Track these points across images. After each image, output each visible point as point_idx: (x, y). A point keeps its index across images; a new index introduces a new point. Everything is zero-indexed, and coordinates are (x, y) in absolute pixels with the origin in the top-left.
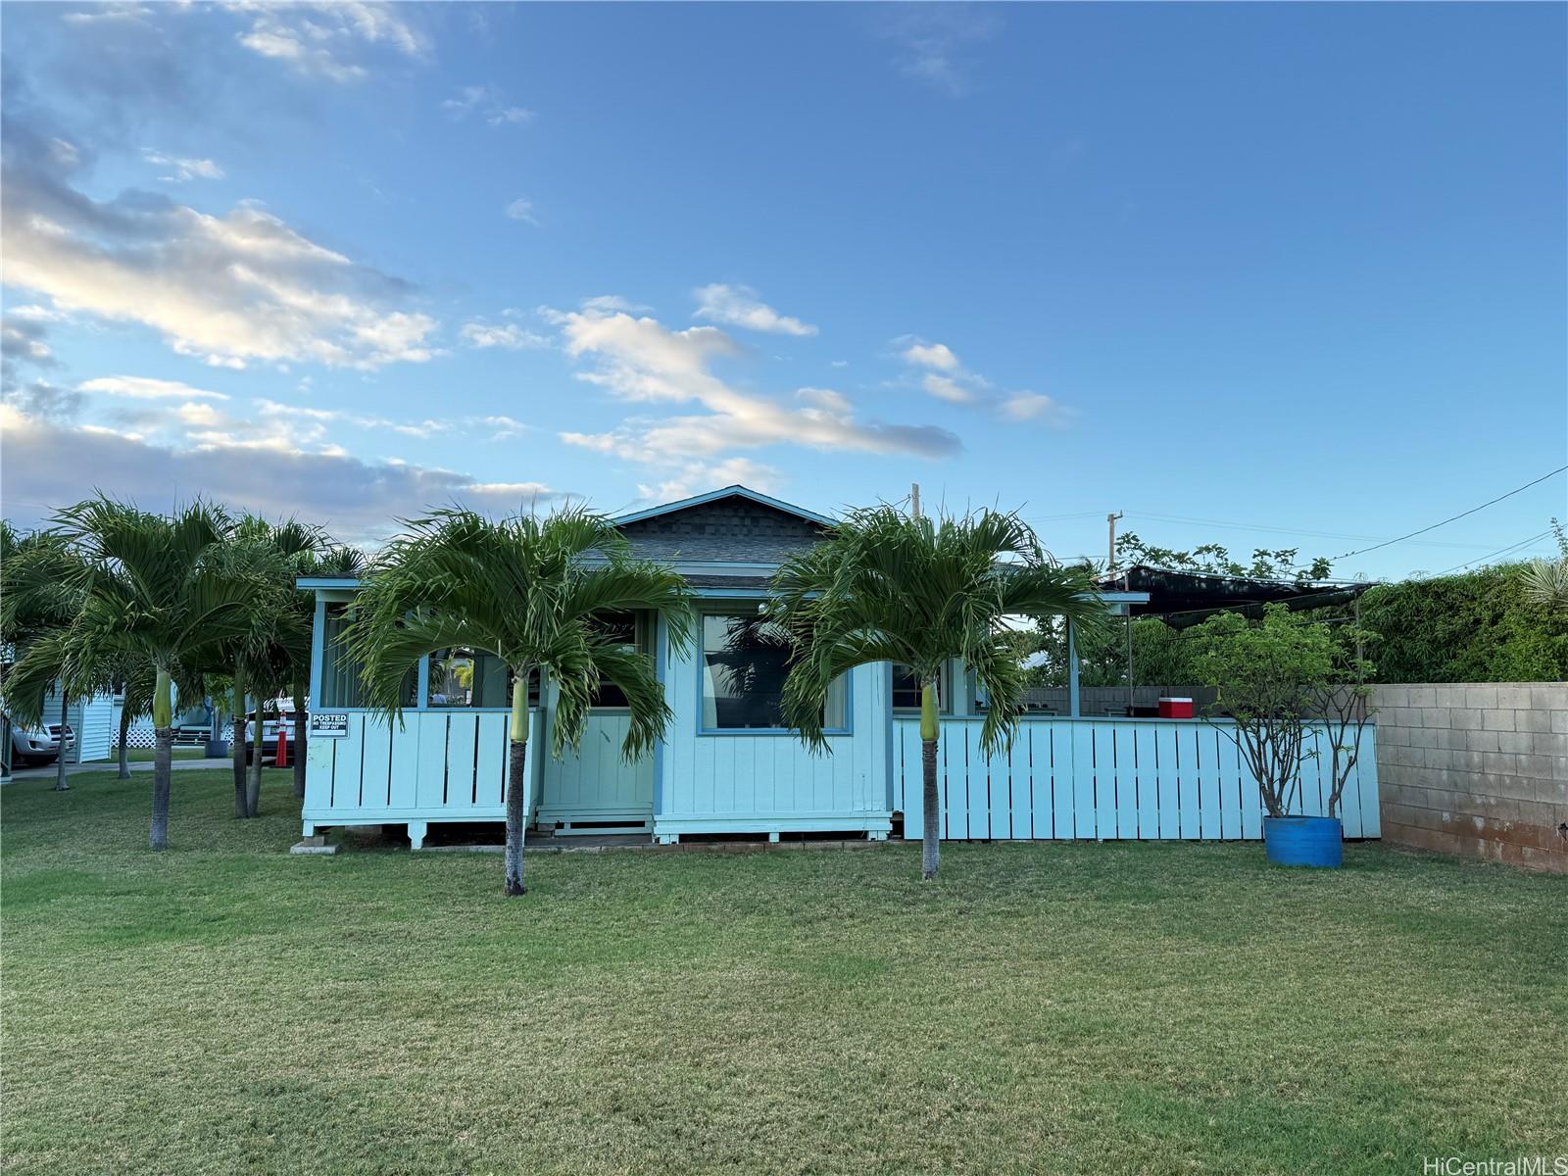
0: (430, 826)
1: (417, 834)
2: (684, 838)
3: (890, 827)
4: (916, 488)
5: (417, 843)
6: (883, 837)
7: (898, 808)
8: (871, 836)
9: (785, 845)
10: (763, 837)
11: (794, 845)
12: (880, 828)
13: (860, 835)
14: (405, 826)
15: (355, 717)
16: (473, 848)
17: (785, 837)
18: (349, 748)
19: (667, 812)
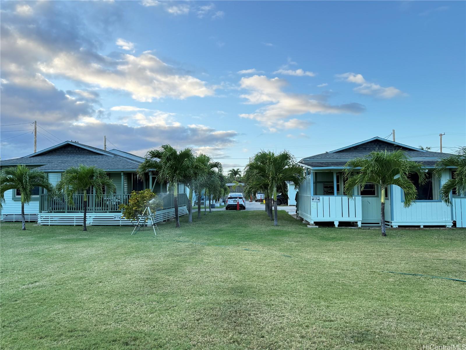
0: (339, 222)
1: (336, 224)
2: (399, 226)
3: (452, 224)
4: (394, 131)
5: (336, 226)
6: (450, 227)
7: (454, 220)
8: (447, 226)
9: (425, 228)
10: (419, 226)
11: (427, 229)
12: (450, 225)
13: (444, 226)
14: (333, 222)
15: (321, 197)
16: (349, 227)
17: (425, 226)
18: (320, 204)
19: (395, 220)
